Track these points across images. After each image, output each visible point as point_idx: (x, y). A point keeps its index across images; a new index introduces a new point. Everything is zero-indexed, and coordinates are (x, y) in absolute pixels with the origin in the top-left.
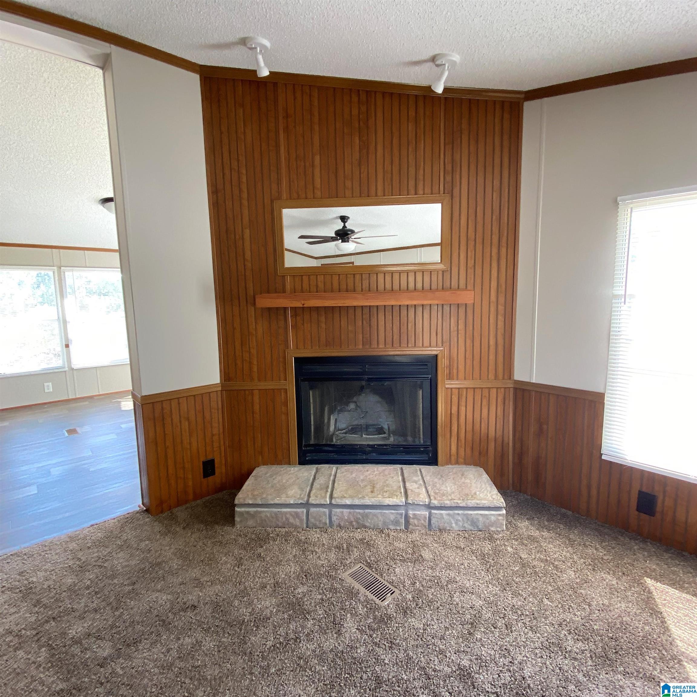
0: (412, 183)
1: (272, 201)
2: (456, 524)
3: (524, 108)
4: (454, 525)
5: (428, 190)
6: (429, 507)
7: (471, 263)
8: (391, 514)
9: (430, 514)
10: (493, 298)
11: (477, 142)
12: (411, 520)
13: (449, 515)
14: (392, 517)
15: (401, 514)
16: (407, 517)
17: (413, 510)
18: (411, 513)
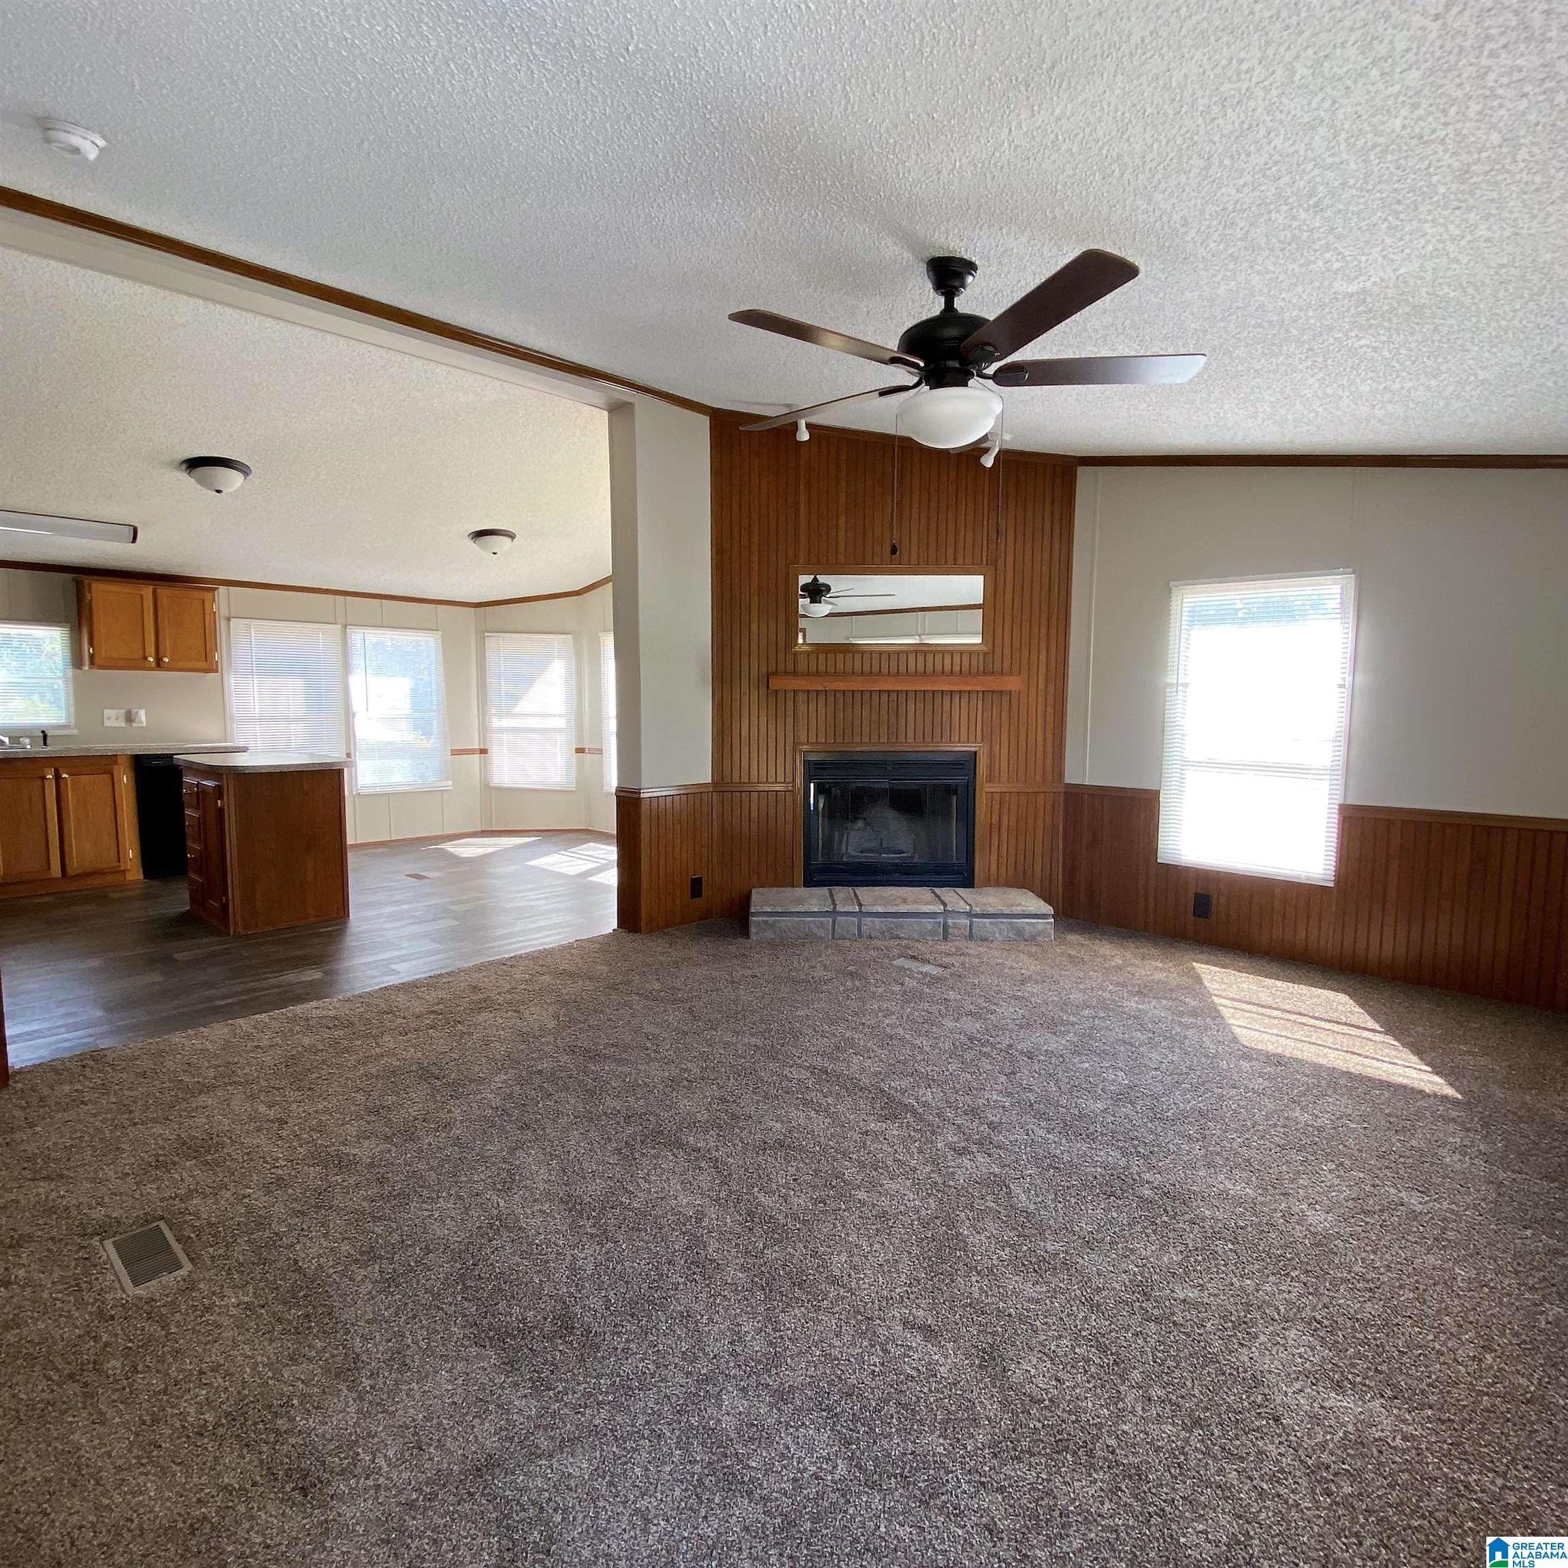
0: (950, 552)
1: (787, 566)
2: (1000, 934)
3: (1078, 474)
4: (997, 935)
5: (969, 559)
6: (970, 915)
7: (1016, 643)
8: (928, 924)
9: (971, 923)
10: (1041, 685)
11: (1025, 509)
12: (950, 930)
13: (991, 923)
14: (929, 927)
15: (940, 923)
16: (946, 926)
17: (952, 918)
18: (950, 921)
